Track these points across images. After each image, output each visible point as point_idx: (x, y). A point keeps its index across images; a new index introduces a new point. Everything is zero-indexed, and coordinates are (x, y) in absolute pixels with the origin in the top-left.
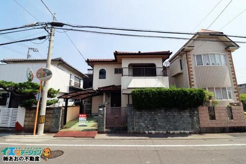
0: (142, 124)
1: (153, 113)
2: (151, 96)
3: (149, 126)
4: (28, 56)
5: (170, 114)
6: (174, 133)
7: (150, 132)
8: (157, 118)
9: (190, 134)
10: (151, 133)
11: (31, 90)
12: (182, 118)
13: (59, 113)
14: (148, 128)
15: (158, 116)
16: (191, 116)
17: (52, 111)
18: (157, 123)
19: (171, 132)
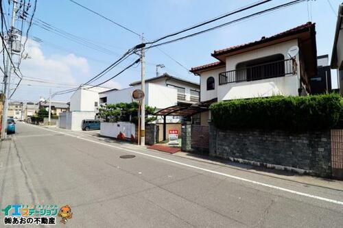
0: (227, 148)
1: (241, 135)
2: (231, 112)
3: (235, 151)
4: (157, 73)
5: (270, 139)
6: (273, 168)
7: (236, 159)
8: (248, 143)
9: (306, 174)
10: (238, 162)
11: (133, 109)
12: (290, 146)
13: (154, 128)
14: (234, 154)
15: (249, 140)
16: (313, 146)
17: (148, 127)
18: (247, 148)
19: (269, 165)
